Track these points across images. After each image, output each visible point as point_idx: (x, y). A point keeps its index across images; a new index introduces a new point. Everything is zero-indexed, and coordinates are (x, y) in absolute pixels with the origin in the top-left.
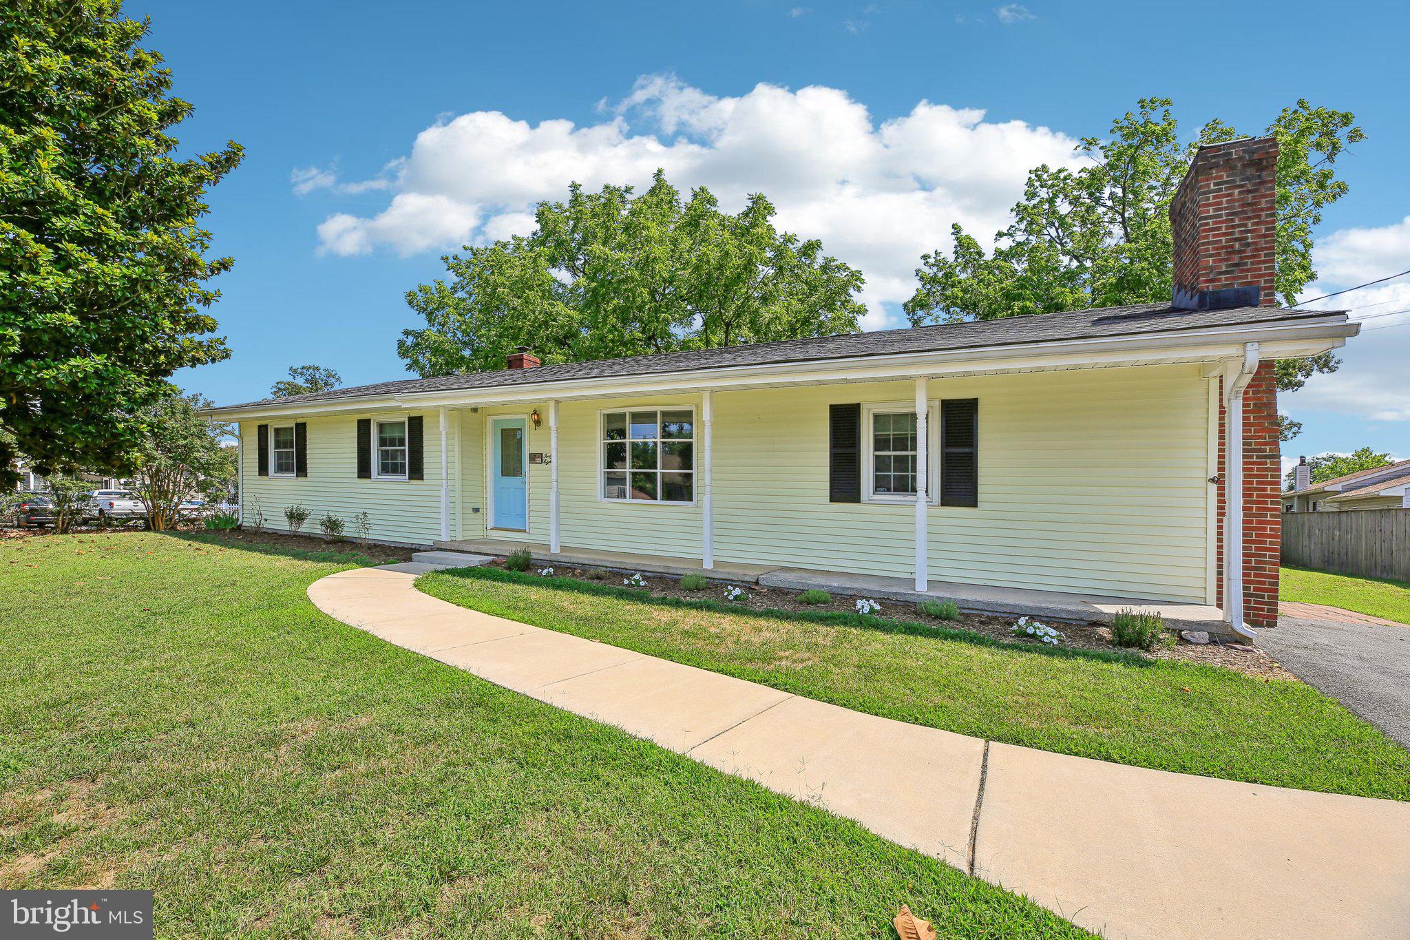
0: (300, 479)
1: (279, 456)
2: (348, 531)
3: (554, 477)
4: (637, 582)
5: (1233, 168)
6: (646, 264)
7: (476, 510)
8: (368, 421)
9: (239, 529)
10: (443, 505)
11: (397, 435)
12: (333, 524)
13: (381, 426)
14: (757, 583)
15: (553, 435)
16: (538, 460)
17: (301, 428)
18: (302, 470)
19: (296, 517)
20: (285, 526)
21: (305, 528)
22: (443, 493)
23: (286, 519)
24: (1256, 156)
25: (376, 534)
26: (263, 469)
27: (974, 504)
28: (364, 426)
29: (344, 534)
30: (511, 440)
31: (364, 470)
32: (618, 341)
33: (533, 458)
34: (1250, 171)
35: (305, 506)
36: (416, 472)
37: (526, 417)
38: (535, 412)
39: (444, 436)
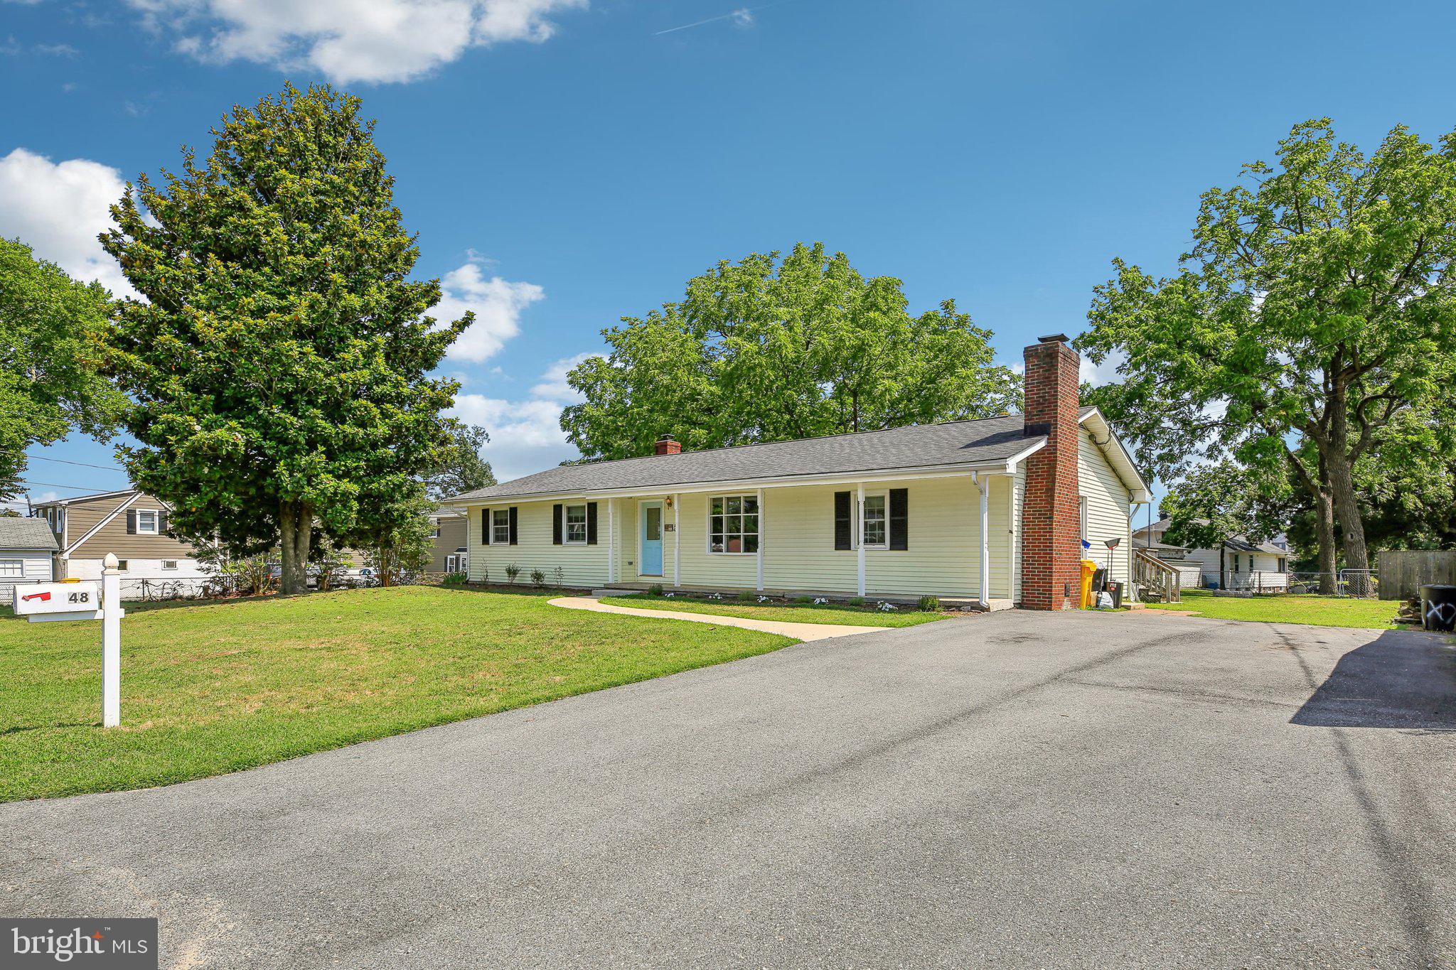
0: (512, 546)
1: (497, 530)
2: (546, 581)
3: (677, 540)
4: (716, 597)
5: (1039, 357)
6: (774, 350)
7: (631, 563)
8: (561, 506)
9: (467, 582)
10: (610, 561)
11: (580, 515)
12: (538, 576)
13: (569, 509)
14: (783, 597)
15: (677, 514)
16: (670, 529)
17: (514, 511)
18: (514, 540)
19: (512, 572)
20: (505, 579)
21: (517, 580)
22: (610, 551)
23: (507, 575)
24: (1049, 352)
25: (567, 582)
26: (485, 540)
27: (906, 549)
28: (558, 509)
29: (545, 582)
30: (653, 515)
31: (557, 539)
32: (754, 413)
33: (667, 527)
34: (1048, 360)
35: (518, 565)
36: (593, 539)
37: (662, 500)
38: (668, 498)
39: (611, 517)
